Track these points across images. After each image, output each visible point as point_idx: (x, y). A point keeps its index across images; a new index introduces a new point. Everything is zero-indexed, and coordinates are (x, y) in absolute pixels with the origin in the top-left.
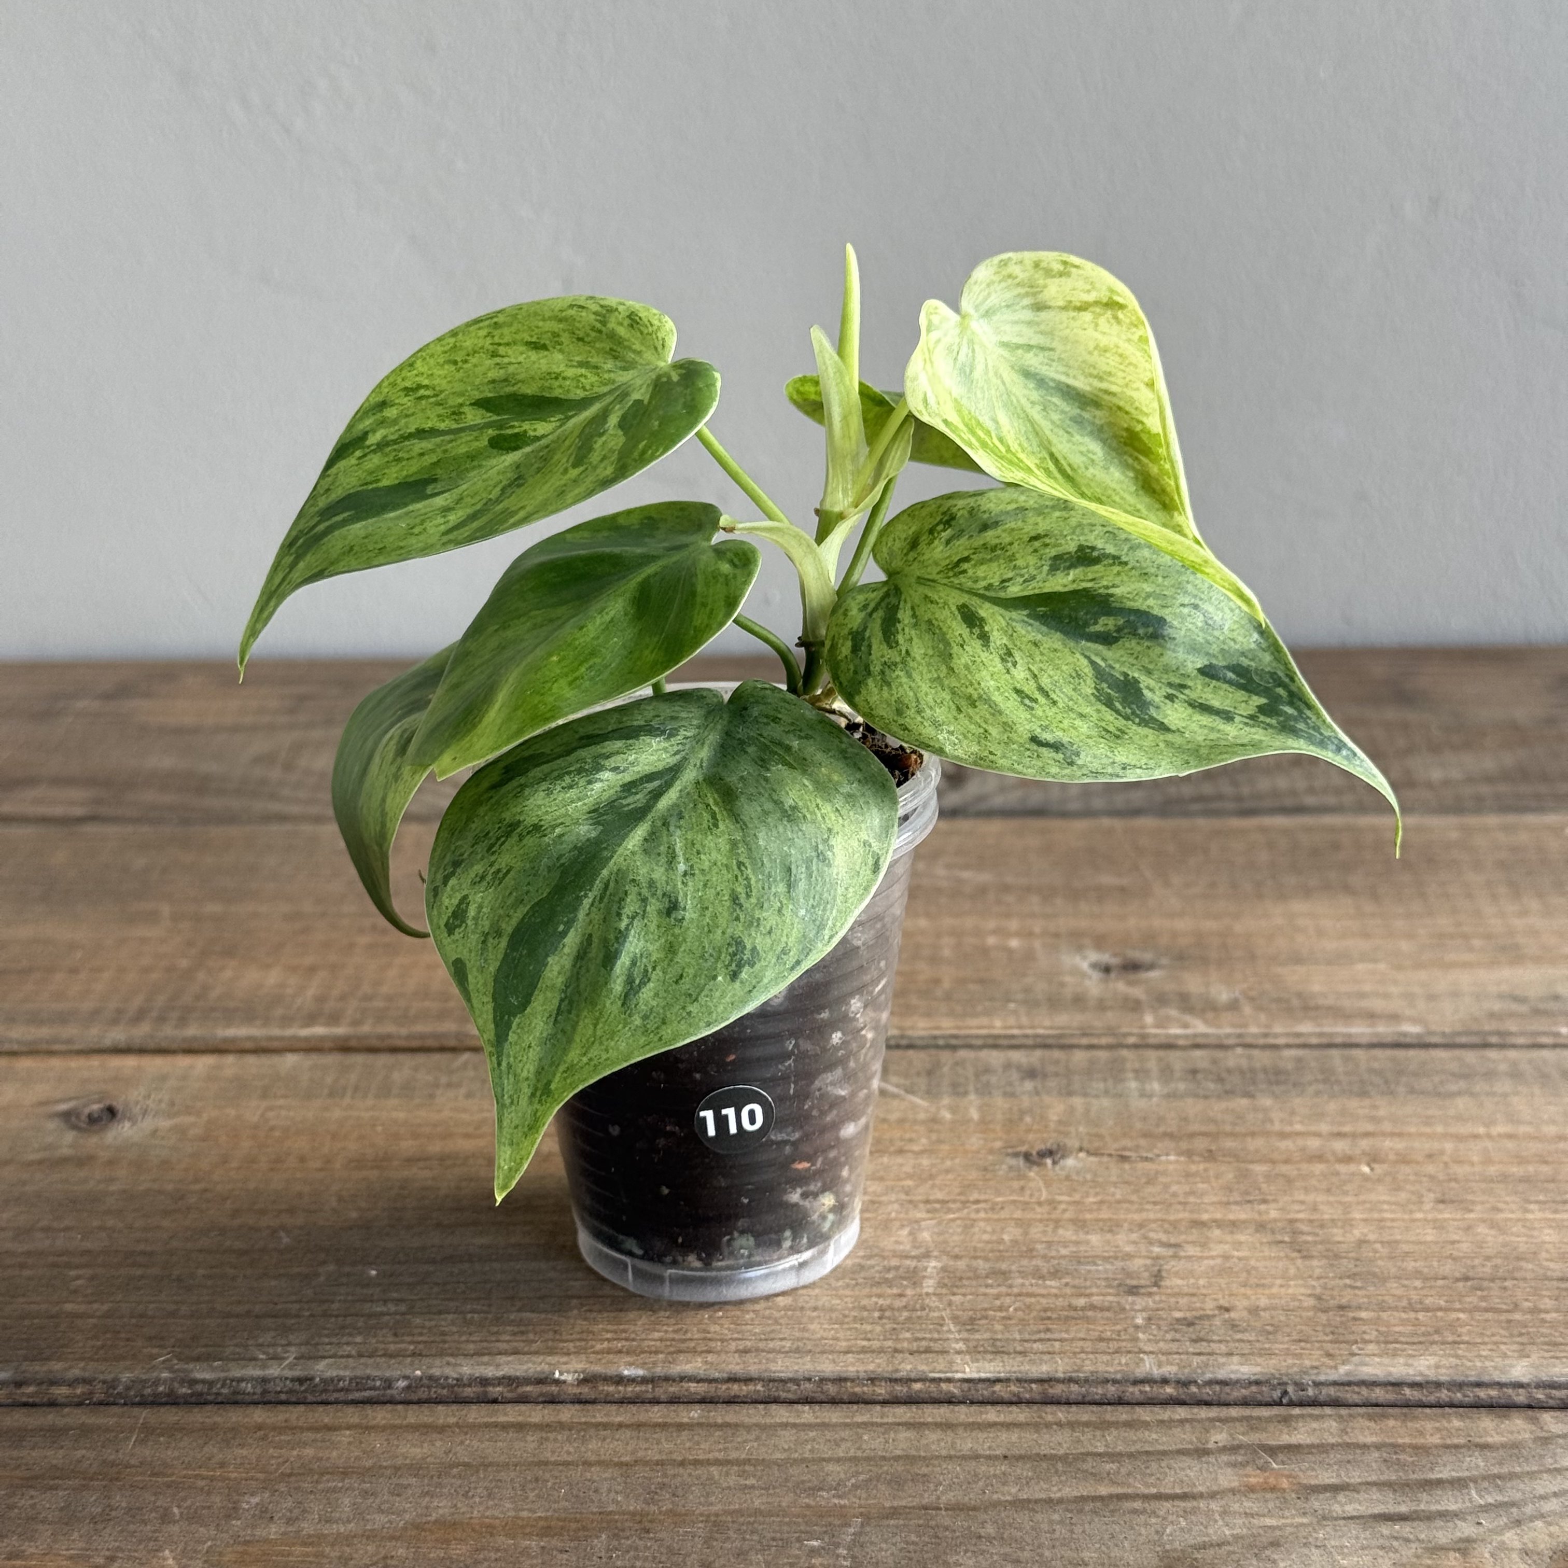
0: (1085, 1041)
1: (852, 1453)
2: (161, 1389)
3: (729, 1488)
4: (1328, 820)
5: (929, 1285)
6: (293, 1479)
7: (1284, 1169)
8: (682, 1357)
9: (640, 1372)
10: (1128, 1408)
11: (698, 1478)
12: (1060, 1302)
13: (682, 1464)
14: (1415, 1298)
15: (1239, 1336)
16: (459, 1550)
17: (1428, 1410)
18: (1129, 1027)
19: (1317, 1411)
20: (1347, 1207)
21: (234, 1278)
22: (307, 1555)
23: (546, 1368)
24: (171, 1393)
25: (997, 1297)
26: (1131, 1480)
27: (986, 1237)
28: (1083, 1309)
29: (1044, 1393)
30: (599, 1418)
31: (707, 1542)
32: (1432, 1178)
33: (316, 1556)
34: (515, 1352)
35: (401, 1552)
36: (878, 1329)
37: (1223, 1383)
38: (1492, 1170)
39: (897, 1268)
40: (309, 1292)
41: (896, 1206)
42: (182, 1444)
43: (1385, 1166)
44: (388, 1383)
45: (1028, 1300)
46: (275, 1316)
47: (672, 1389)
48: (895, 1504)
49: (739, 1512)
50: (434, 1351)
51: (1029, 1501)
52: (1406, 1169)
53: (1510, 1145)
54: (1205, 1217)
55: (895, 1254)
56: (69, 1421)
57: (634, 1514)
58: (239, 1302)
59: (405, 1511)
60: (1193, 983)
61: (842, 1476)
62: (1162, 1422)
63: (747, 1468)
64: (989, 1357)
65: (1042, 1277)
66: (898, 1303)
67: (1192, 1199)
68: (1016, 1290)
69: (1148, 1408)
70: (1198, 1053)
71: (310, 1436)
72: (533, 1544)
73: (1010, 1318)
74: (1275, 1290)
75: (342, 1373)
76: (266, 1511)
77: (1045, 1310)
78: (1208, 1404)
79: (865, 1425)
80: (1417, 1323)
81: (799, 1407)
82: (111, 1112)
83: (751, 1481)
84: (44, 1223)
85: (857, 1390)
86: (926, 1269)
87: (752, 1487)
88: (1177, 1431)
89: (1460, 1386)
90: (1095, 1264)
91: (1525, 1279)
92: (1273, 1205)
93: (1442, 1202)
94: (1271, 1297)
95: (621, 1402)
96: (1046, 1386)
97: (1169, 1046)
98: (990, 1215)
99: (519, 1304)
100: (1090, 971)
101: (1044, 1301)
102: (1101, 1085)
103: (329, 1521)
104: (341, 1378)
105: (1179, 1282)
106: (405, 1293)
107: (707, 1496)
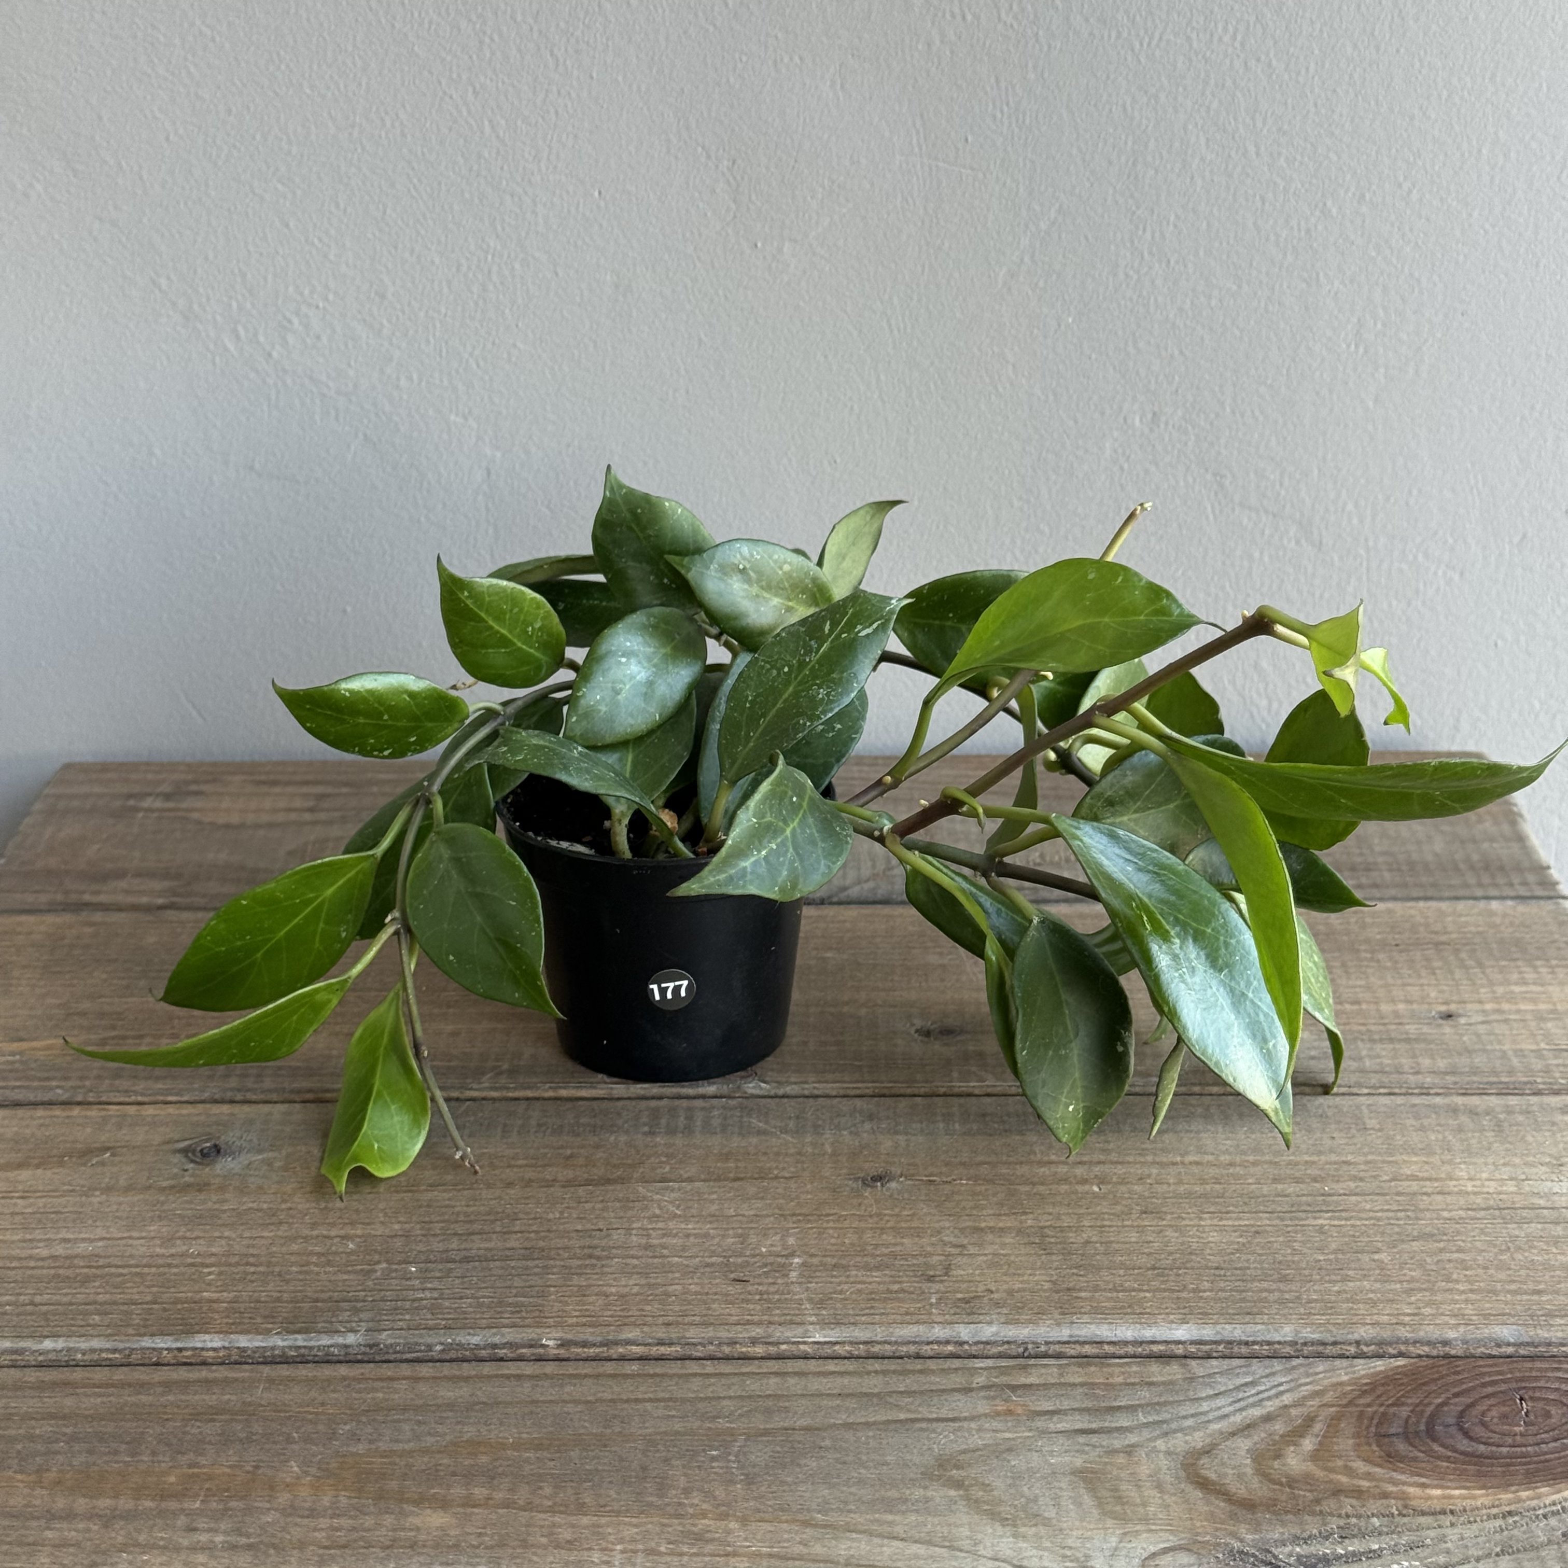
0: (909, 1091)
1: (738, 1393)
2: (277, 1352)
3: (658, 1417)
5: (794, 1276)
6: (370, 1413)
7: (1041, 1188)
8: (626, 1328)
9: (599, 1339)
10: (921, 1361)
11: (638, 1410)
12: (881, 1287)
13: (627, 1401)
14: (1118, 1280)
15: (999, 1310)
16: (484, 1459)
17: (1117, 1361)
18: (940, 1081)
19: (1045, 1361)
20: (1080, 1216)
21: (318, 1274)
22: (385, 1463)
23: (535, 1336)
24: (284, 1355)
25: (840, 1284)
26: (920, 1409)
27: (833, 1241)
28: (896, 1292)
29: (868, 1351)
30: (571, 1371)
31: (644, 1452)
32: (1141, 1196)
33: (390, 1463)
34: (514, 1326)
35: (445, 1461)
36: (758, 1307)
37: (987, 1343)
38: (1182, 1189)
39: (771, 1264)
40: (370, 1283)
41: (772, 1219)
42: (295, 1390)
43: (1109, 1187)
44: (430, 1348)
45: (859, 1286)
46: (350, 1301)
47: (621, 1350)
48: (767, 1426)
49: (665, 1433)
50: (459, 1325)
51: (853, 1424)
52: (1123, 1188)
53: (1195, 1170)
54: (983, 1225)
55: (771, 1254)
56: (217, 1375)
57: (596, 1435)
58: (323, 1291)
59: (446, 1434)
60: (988, 1045)
61: (733, 1408)
62: (943, 1370)
63: (670, 1404)
64: (832, 1326)
65: (870, 1270)
66: (772, 1289)
67: (975, 1212)
68: (852, 1279)
69: (935, 1361)
70: (988, 1101)
71: (379, 1384)
72: (530, 1455)
73: (847, 1299)
74: (1026, 1278)
75: (398, 1341)
76: (355, 1434)
77: (871, 1293)
78: (975, 1357)
79: (748, 1374)
80: (1117, 1300)
81: (704, 1362)
82: (217, 1150)
83: (673, 1413)
84: (180, 1234)
85: (744, 1350)
86: (791, 1264)
87: (673, 1416)
88: (953, 1376)
89: (1141, 1343)
90: (907, 1260)
91: (1192, 1268)
92: (1031, 1216)
93: (1145, 1213)
94: (1021, 1283)
95: (586, 1359)
96: (869, 1346)
97: (969, 1095)
98: (837, 1225)
99: (514, 1291)
100: (917, 1036)
101: (870, 1286)
102: (919, 1126)
103: (397, 1441)
104: (398, 1344)
105: (962, 1273)
106: (436, 1284)
107: (644, 1422)
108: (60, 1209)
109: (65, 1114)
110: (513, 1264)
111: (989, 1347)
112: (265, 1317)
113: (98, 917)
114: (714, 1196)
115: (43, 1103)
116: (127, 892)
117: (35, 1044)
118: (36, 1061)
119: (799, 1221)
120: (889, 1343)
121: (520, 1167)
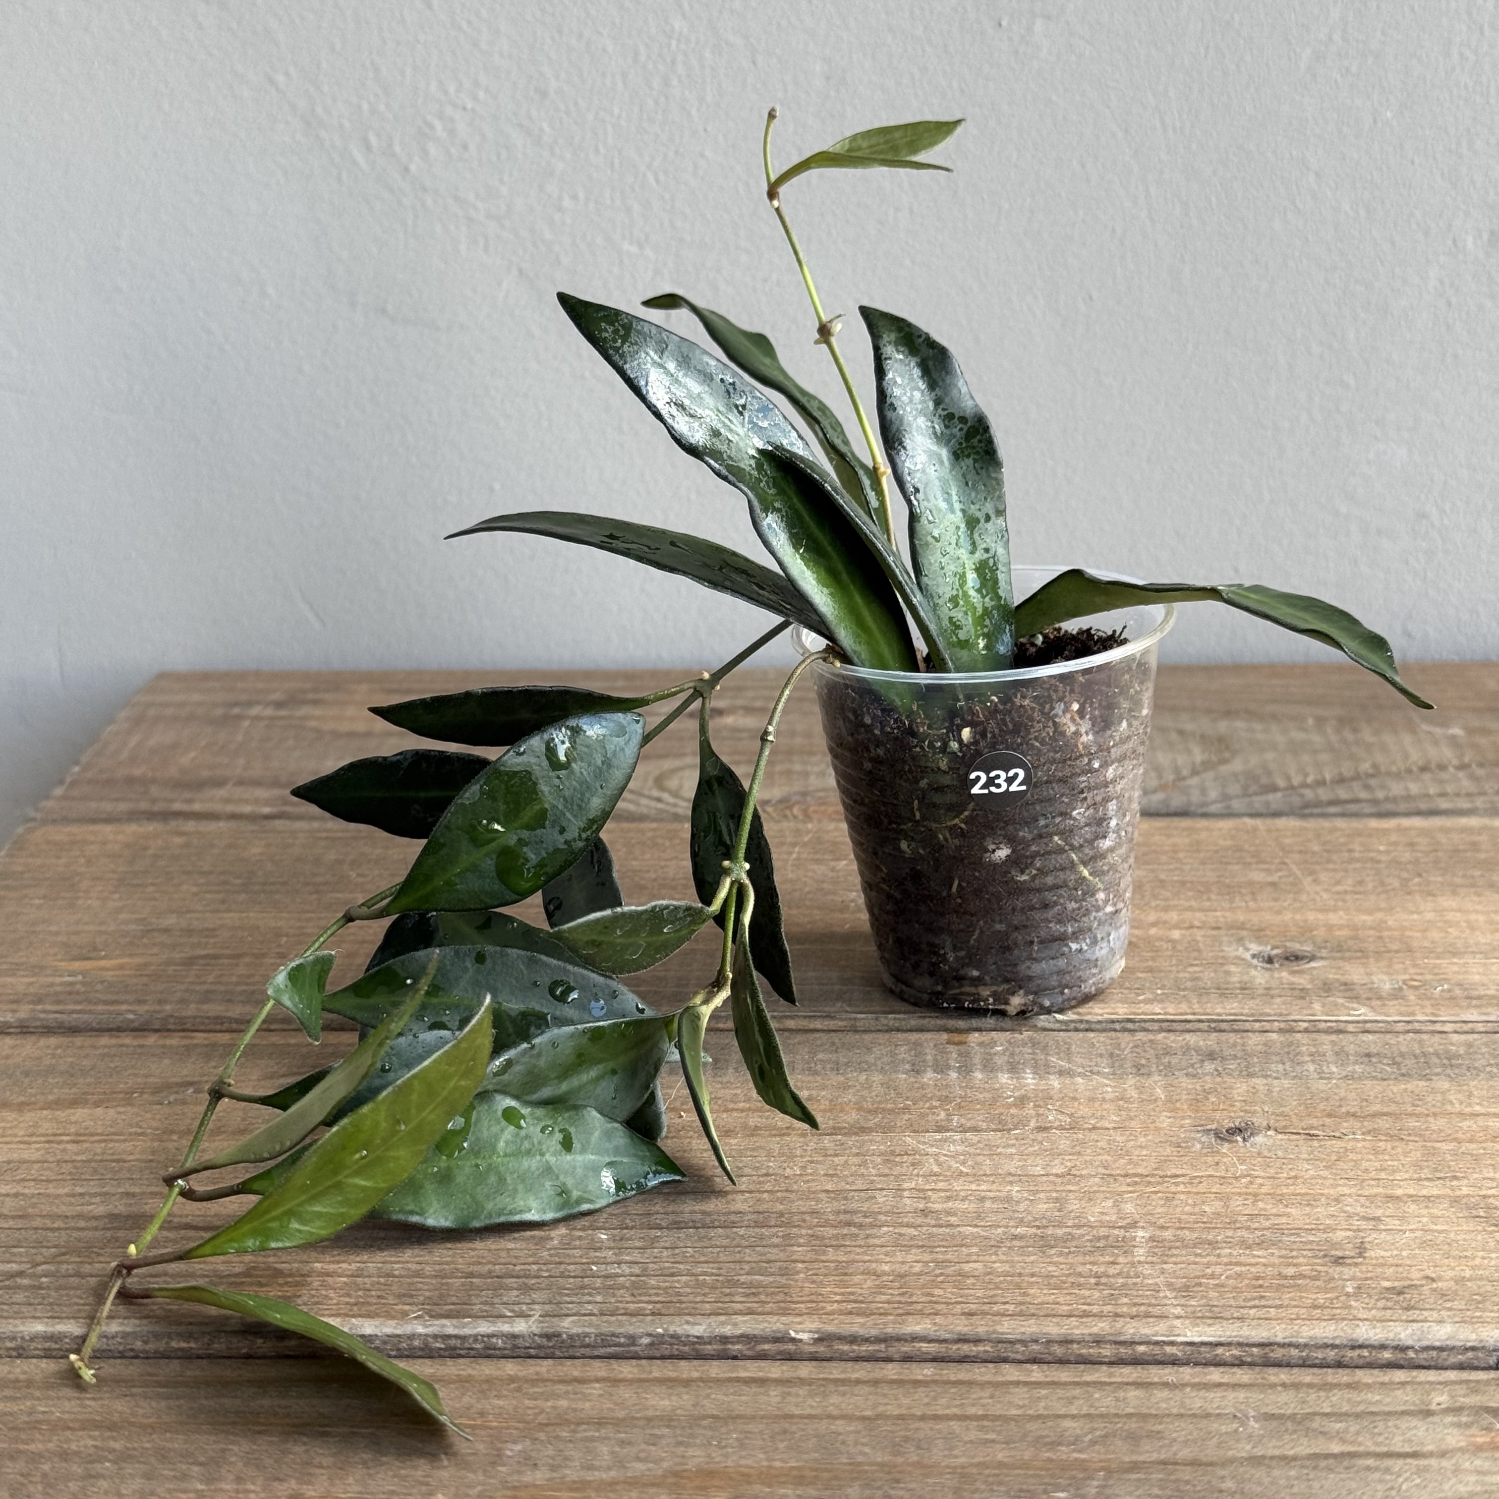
0: (1257, 1026)
1: (1085, 1410)
2: (416, 1343)
3: (971, 1442)
4: (1463, 821)
5: (1140, 1253)
6: (550, 1429)
7: (1470, 1147)
8: (910, 1318)
9: (874, 1332)
10: (1347, 1371)
11: (940, 1431)
12: (1269, 1271)
13: (923, 1418)
15: (1449, 1305)
18: (1298, 1014)
23: (779, 1326)
24: (426, 1347)
25: (1208, 1265)
26: (1360, 1439)
27: (1188, 1209)
28: (1293, 1278)
29: (1265, 1356)
30: (837, 1375)
31: (957, 1492)
34: (751, 1312)
36: (1097, 1294)
37: (1441, 1349)
39: (1106, 1237)
40: (545, 1254)
41: (1097, 1180)
44: (632, 1339)
45: (1238, 1269)
46: (518, 1277)
47: (904, 1348)
48: (1134, 1458)
49: (984, 1465)
50: (672, 1311)
51: (1263, 1457)
54: (1399, 1192)
55: (1102, 1224)
57: (882, 1465)
58: (480, 1263)
59: (662, 1459)
60: (1355, 973)
61: (1078, 1431)
62: (1383, 1384)
63: (985, 1423)
64: (1209, 1321)
65: (1249, 1247)
66: (1112, 1270)
67: (1383, 1175)
68: (1225, 1260)
69: (1368, 1371)
70: (1370, 1037)
71: (562, 1388)
72: (789, 1492)
73: (1222, 1286)
74: (1478, 1261)
75: (587, 1330)
76: (529, 1458)
77: (1257, 1278)
78: (1426, 1367)
79: (1095, 1383)
81: (1028, 1366)
83: (992, 1436)
85: (1084, 1351)
86: (1134, 1238)
87: (993, 1441)
88: (1399, 1392)
90: (1298, 1235)
92: (1464, 1182)
94: (1473, 1268)
95: (857, 1359)
96: (1267, 1350)
97: (1340, 1031)
98: (1191, 1189)
99: (747, 1267)
100: (1255, 962)
101: (1253, 1269)
102: (1280, 1067)
103: (591, 1468)
104: (587, 1335)
105: (1383, 1253)
106: (636, 1256)
107: (951, 1449)
108: (124, 1157)
109: (135, 1043)
110: (742, 1231)
111: (1445, 1354)
112: (400, 1296)
113: (191, 826)
114: (1013, 1151)
115: (110, 1030)
116: (228, 801)
117: (102, 963)
118: (102, 982)
119: (1136, 1183)
120: (1297, 1346)
121: (742, 1111)
